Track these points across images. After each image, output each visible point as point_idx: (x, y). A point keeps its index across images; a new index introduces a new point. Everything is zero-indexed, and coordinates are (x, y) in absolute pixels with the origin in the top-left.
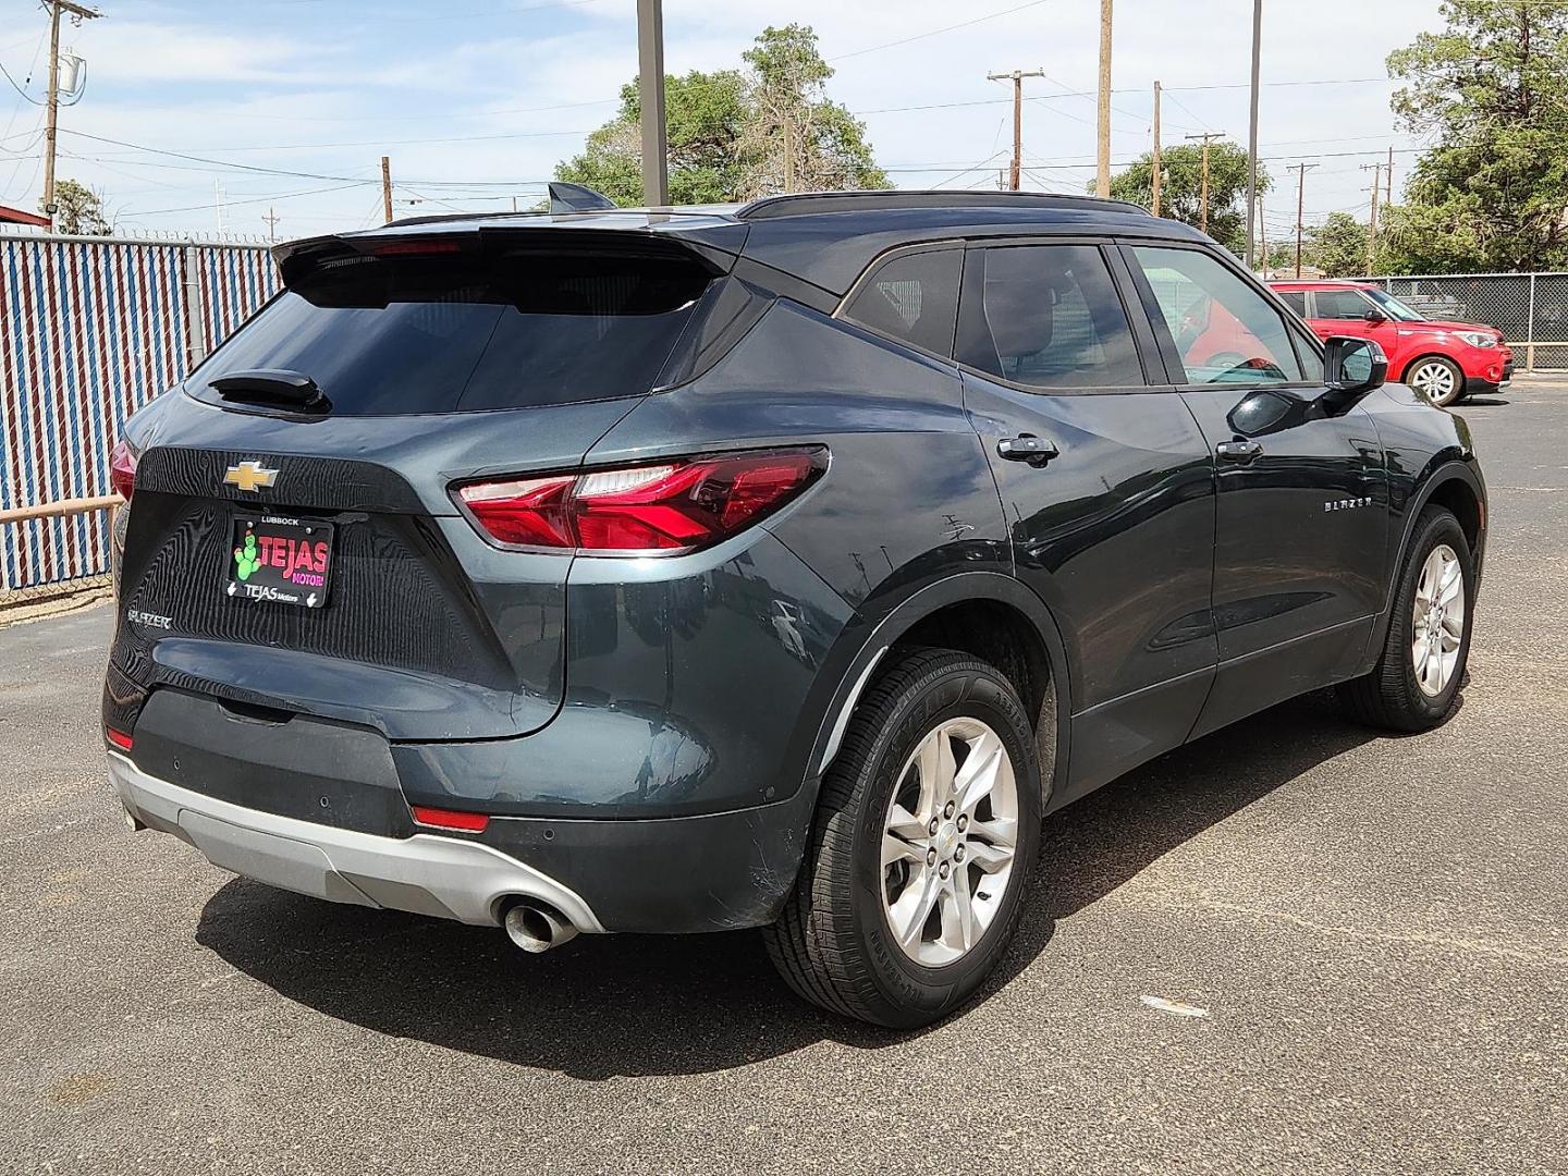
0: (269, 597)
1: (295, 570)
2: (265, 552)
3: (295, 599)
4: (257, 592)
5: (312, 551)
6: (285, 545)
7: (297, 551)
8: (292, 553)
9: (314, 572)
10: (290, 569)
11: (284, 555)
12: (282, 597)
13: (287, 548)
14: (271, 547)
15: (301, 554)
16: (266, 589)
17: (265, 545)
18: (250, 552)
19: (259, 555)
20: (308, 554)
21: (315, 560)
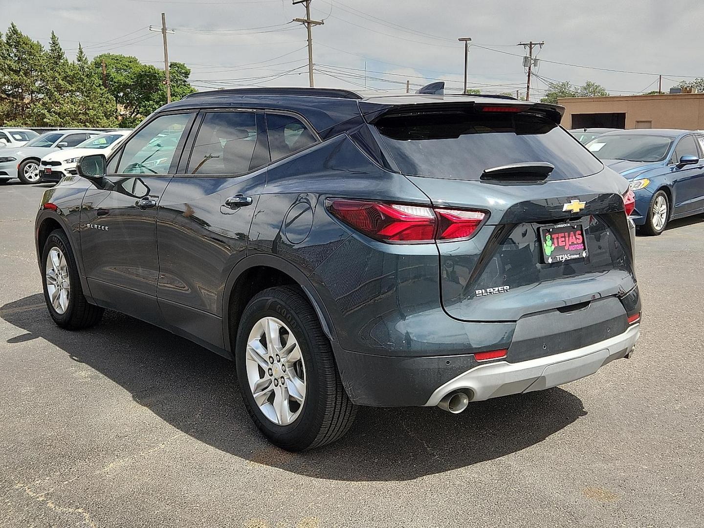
0: (568, 258)
1: (570, 245)
2: (555, 241)
3: (578, 256)
4: (562, 258)
5: (575, 236)
6: (563, 236)
7: (569, 237)
8: (567, 239)
9: (577, 244)
10: (568, 245)
11: (564, 240)
12: (573, 257)
13: (565, 237)
14: (558, 238)
15: (571, 238)
16: (566, 255)
17: (555, 238)
18: (549, 243)
19: (553, 243)
20: (574, 237)
21: (576, 238)
